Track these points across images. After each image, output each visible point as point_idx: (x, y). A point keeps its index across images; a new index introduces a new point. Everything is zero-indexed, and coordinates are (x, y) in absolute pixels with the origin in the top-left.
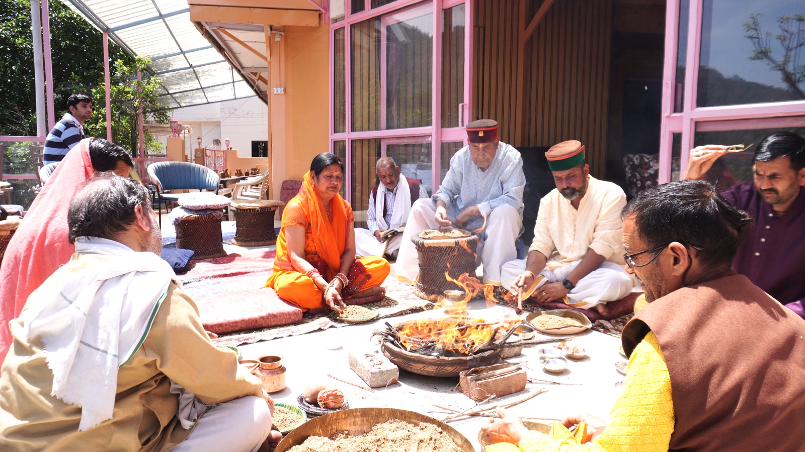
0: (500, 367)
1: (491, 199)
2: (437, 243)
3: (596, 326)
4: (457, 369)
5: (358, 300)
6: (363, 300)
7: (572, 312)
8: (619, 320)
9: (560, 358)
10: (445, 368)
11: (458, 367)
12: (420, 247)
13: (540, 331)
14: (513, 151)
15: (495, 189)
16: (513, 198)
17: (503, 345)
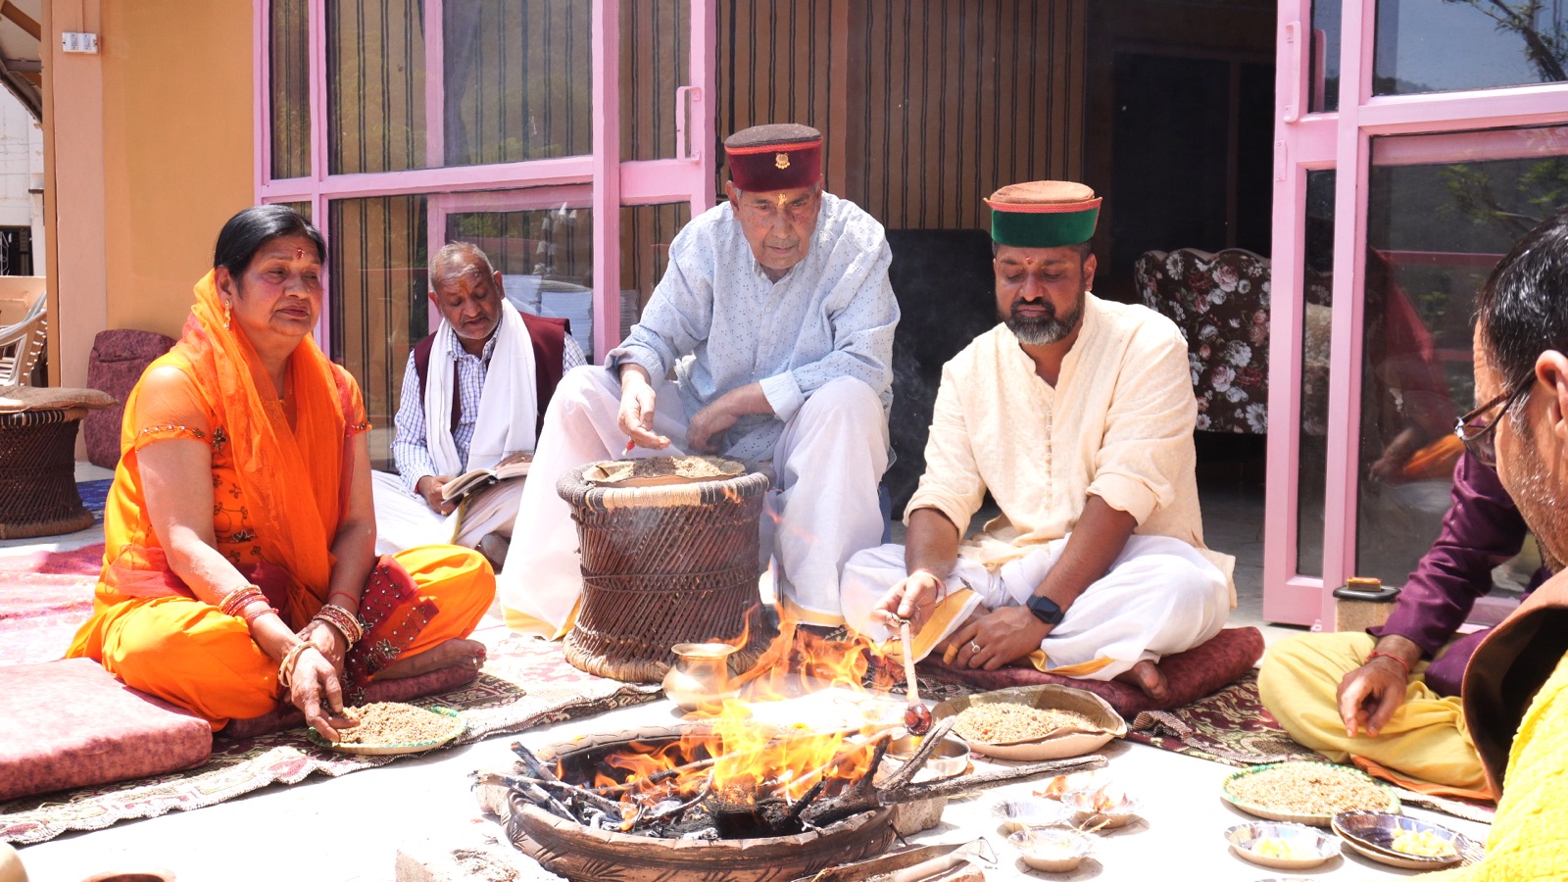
0: (902, 861)
1: (797, 365)
2: (644, 498)
3: (1138, 730)
4: (770, 875)
5: (393, 688)
6: (411, 685)
7: (1062, 693)
8: (1199, 710)
9: (1061, 827)
10: (730, 877)
11: (773, 871)
12: (588, 514)
13: (980, 753)
14: (863, 220)
15: (811, 333)
16: (866, 359)
17: (902, 792)
